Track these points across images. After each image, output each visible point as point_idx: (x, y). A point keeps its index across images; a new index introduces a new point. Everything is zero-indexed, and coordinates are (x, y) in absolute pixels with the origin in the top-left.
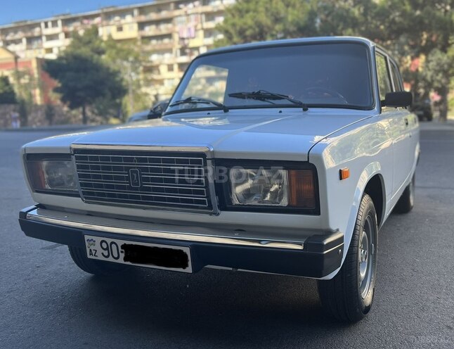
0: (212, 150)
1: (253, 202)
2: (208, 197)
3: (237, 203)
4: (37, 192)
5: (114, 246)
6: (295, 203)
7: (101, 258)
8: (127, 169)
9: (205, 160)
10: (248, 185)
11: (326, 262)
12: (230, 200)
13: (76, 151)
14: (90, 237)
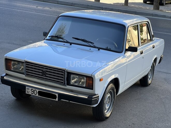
0: (67, 69)
1: (76, 84)
2: (64, 81)
3: (72, 84)
4: (7, 70)
5: (35, 91)
6: (87, 86)
7: (30, 94)
8: (42, 70)
9: (65, 72)
10: (75, 80)
11: (93, 102)
12: (70, 83)
13: (26, 62)
14: (28, 88)
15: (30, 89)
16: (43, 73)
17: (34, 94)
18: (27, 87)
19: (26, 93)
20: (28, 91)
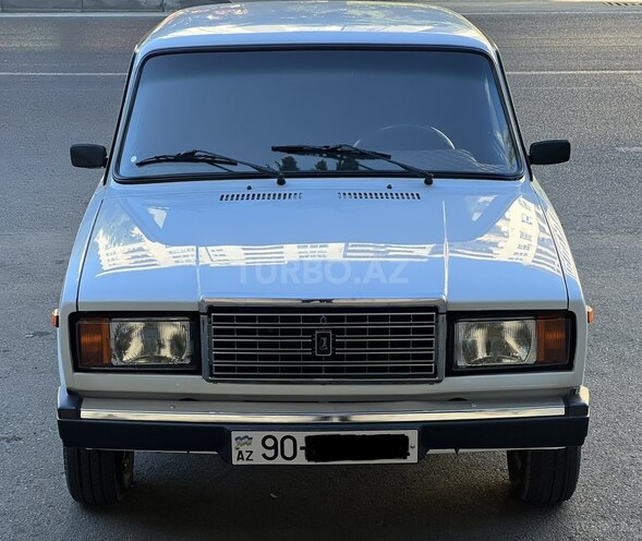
2: (436, 361)
3: (466, 364)
4: (80, 370)
6: (542, 359)
8: (311, 332)
9: (438, 315)
12: (454, 363)
14: (242, 434)
15: (258, 436)
16: (320, 343)
17: (279, 461)
18: (234, 435)
19: (235, 462)
20: (244, 449)
